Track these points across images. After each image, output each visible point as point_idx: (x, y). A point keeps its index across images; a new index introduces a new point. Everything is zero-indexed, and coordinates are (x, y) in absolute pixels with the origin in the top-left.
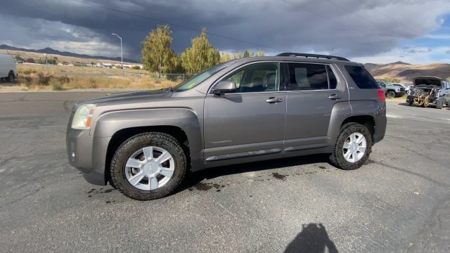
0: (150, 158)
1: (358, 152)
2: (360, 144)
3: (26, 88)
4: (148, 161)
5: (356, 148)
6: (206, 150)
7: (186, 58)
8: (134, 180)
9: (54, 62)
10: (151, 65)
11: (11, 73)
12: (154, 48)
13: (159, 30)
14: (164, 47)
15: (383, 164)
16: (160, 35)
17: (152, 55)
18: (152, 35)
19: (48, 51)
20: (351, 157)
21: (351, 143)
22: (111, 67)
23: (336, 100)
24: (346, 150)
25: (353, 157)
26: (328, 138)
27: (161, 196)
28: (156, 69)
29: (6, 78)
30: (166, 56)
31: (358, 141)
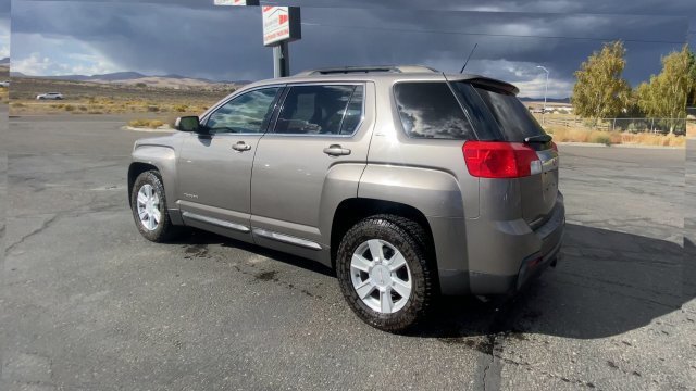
4: (148, 199)
7: (646, 92)
8: (142, 214)
10: (584, 106)
12: (592, 80)
13: (605, 50)
14: (609, 77)
16: (604, 57)
17: (586, 92)
22: (551, 112)
23: (337, 156)
26: (319, 232)
28: (590, 112)
30: (609, 91)
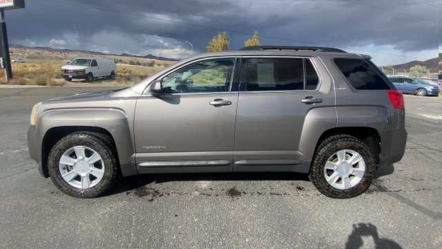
0: (80, 158)
1: (351, 176)
2: (355, 166)
3: (117, 83)
4: (80, 160)
5: (347, 171)
6: (138, 155)
8: (67, 177)
9: (151, 65)
11: (113, 73)
13: (220, 36)
15: (398, 197)
16: (220, 40)
18: (214, 40)
19: (150, 56)
20: (339, 180)
21: (338, 163)
23: (312, 104)
24: (330, 172)
25: (343, 181)
26: (300, 153)
27: (91, 196)
29: (107, 76)
31: (351, 160)
